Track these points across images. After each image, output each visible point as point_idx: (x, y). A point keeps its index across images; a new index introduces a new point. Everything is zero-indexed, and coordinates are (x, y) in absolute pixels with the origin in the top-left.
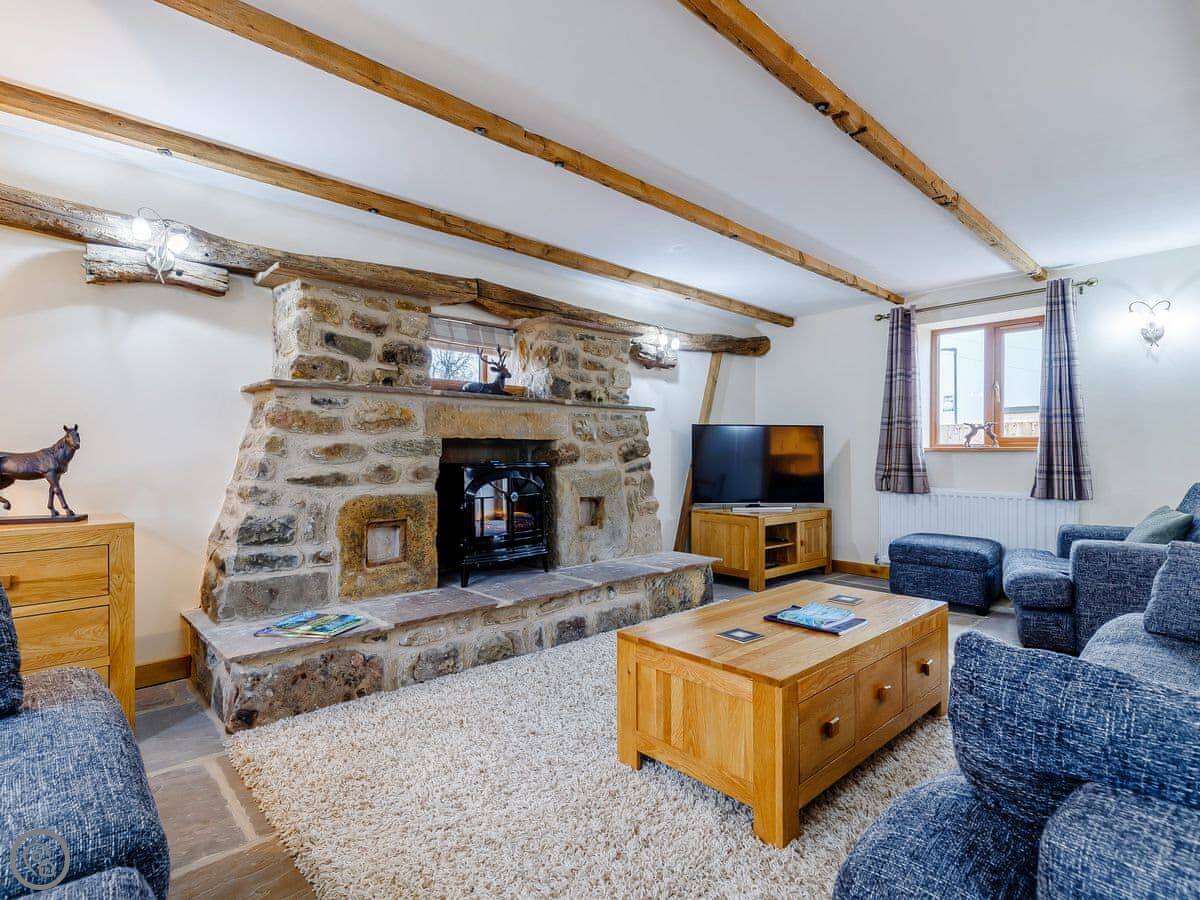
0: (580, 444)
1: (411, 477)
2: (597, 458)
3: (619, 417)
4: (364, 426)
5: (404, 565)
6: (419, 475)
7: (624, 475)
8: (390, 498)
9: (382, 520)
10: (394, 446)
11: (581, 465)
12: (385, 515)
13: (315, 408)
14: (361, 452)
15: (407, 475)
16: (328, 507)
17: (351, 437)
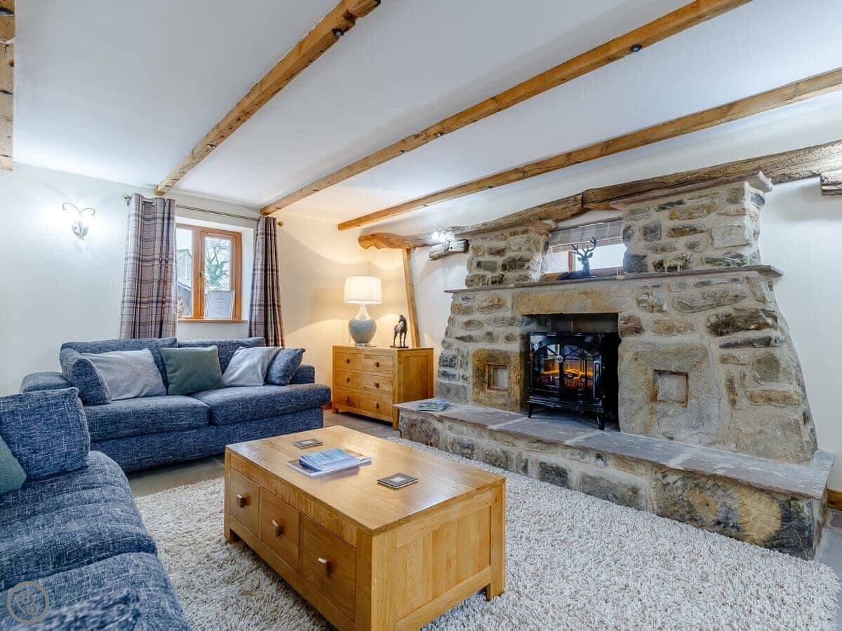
0: (645, 316)
1: (504, 340)
2: (670, 330)
4: (482, 309)
6: (509, 339)
7: (717, 352)
8: (493, 351)
9: (494, 364)
10: (495, 321)
11: (647, 337)
12: (494, 361)
13: (462, 302)
14: (480, 324)
15: (502, 338)
16: (468, 353)
17: (476, 316)
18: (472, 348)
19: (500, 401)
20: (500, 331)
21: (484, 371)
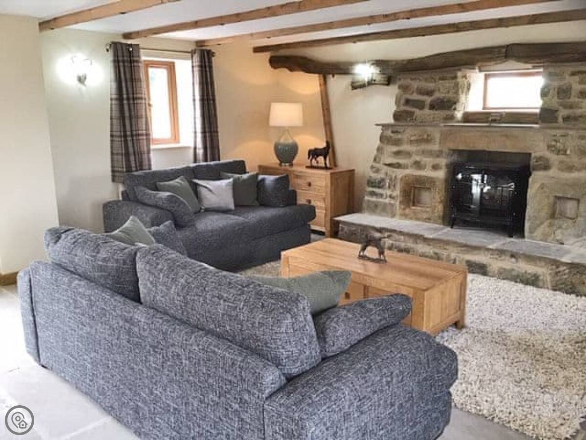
4: (411, 142)
6: (435, 167)
8: (420, 176)
10: (423, 152)
11: (552, 172)
12: (420, 184)
13: (392, 135)
14: (409, 154)
15: (429, 167)
16: (396, 177)
17: (405, 147)
18: (400, 173)
19: (425, 216)
20: (428, 161)
21: (410, 192)
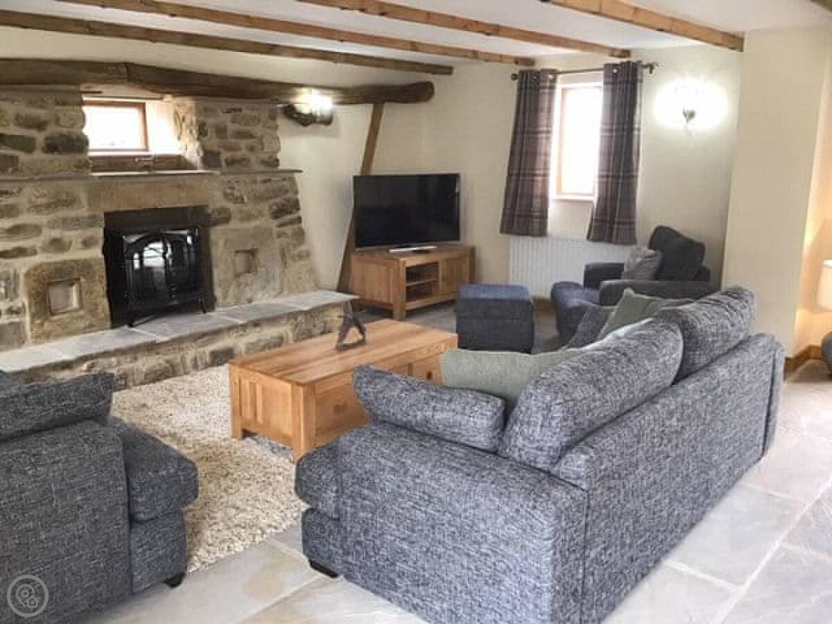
0: (232, 207)
1: (80, 245)
2: (248, 217)
3: (269, 180)
4: (37, 208)
5: (82, 313)
6: (87, 244)
7: (276, 230)
8: (65, 262)
9: (60, 280)
10: (64, 222)
11: (234, 224)
12: (63, 276)
14: (35, 229)
16: (15, 274)
17: (27, 218)
18: (23, 265)
20: (73, 235)
